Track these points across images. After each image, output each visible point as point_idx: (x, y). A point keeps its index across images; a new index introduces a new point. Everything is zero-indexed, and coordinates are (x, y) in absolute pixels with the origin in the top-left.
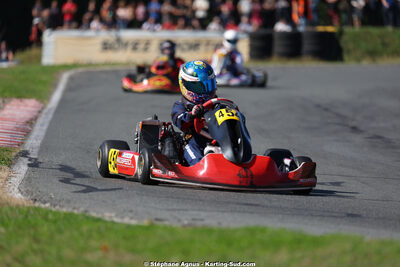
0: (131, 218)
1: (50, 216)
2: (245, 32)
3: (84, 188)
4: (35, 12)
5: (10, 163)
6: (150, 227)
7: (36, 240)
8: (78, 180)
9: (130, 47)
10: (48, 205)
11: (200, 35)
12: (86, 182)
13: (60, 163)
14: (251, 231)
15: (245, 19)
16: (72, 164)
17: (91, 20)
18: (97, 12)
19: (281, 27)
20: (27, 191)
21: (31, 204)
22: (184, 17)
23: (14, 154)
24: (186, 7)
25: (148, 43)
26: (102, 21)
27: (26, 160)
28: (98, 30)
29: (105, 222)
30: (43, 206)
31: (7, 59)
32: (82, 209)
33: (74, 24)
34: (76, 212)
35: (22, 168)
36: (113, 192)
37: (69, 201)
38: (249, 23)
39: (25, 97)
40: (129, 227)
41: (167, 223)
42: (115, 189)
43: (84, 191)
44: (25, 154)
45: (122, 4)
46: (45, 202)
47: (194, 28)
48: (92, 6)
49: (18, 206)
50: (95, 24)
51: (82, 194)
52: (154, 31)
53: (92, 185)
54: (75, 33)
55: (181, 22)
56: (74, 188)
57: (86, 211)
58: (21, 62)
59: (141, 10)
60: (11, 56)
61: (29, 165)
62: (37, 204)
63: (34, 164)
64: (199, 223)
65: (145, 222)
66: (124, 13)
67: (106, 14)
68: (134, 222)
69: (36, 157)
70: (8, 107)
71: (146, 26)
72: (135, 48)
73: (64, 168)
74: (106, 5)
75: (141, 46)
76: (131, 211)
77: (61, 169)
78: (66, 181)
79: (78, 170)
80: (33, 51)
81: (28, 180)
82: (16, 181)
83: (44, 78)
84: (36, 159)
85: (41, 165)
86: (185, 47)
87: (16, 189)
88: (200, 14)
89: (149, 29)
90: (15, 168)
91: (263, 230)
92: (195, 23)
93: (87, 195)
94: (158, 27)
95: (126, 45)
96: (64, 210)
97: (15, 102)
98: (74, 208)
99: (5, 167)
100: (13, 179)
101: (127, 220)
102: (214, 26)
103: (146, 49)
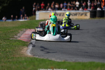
0: (59, 60)
1: (38, 60)
2: (89, 11)
3: (47, 52)
4: (34, 6)
5: (27, 46)
6: (64, 62)
7: (34, 66)
8: (45, 50)
9: (59, 15)
10: (37, 57)
11: (77, 11)
12: (47, 51)
13: (41, 45)
14: (91, 63)
15: (89, 7)
16: (44, 46)
17: (48, 8)
18: (50, 6)
19: (98, 9)
20: (32, 53)
21: (33, 56)
22: (73, 7)
23: (28, 43)
24: (73, 4)
25: (63, 14)
26: (51, 8)
27: (31, 45)
28: (50, 11)
29: (53, 61)
30: (36, 57)
31: (26, 19)
32: (46, 58)
33: (44, 9)
34: (45, 58)
35: (31, 47)
36: (54, 53)
37: (43, 56)
38: (90, 8)
39: (31, 29)
40: (59, 62)
41: (68, 61)
42: (55, 52)
43: (47, 53)
44: (31, 43)
45: (56, 4)
46: (37, 56)
47: (75, 10)
48: (48, 5)
49: (29, 57)
50: (50, 9)
51: (46, 54)
52: (65, 11)
53: (49, 51)
54: (44, 12)
55: (72, 8)
56: (44, 52)
57: (47, 58)
58: (30, 19)
59: (61, 5)
60: (28, 18)
61: (32, 46)
62: (35, 57)
63: (34, 46)
64: (77, 61)
65: (63, 61)
66: (57, 6)
67: (52, 6)
68: (60, 61)
69: (34, 44)
70: (27, 31)
71: (63, 9)
72: (60, 15)
73: (42, 47)
74: (52, 4)
75: (62, 15)
76: (59, 58)
77: (41, 47)
78: (42, 50)
79: (45, 47)
80: (33, 17)
81: (32, 50)
82: (29, 50)
83: (36, 23)
84: (34, 45)
85: (35, 46)
86: (73, 15)
87: (29, 53)
88: (77, 6)
89: (64, 10)
90: (29, 47)
91: (94, 63)
92: (76, 8)
93: (48, 54)
94: (66, 10)
95: (58, 14)
96: (42, 58)
97: (29, 30)
98: (44, 57)
99: (26, 47)
100: (28, 50)
101: (58, 60)
102: (81, 9)
103: (63, 16)
